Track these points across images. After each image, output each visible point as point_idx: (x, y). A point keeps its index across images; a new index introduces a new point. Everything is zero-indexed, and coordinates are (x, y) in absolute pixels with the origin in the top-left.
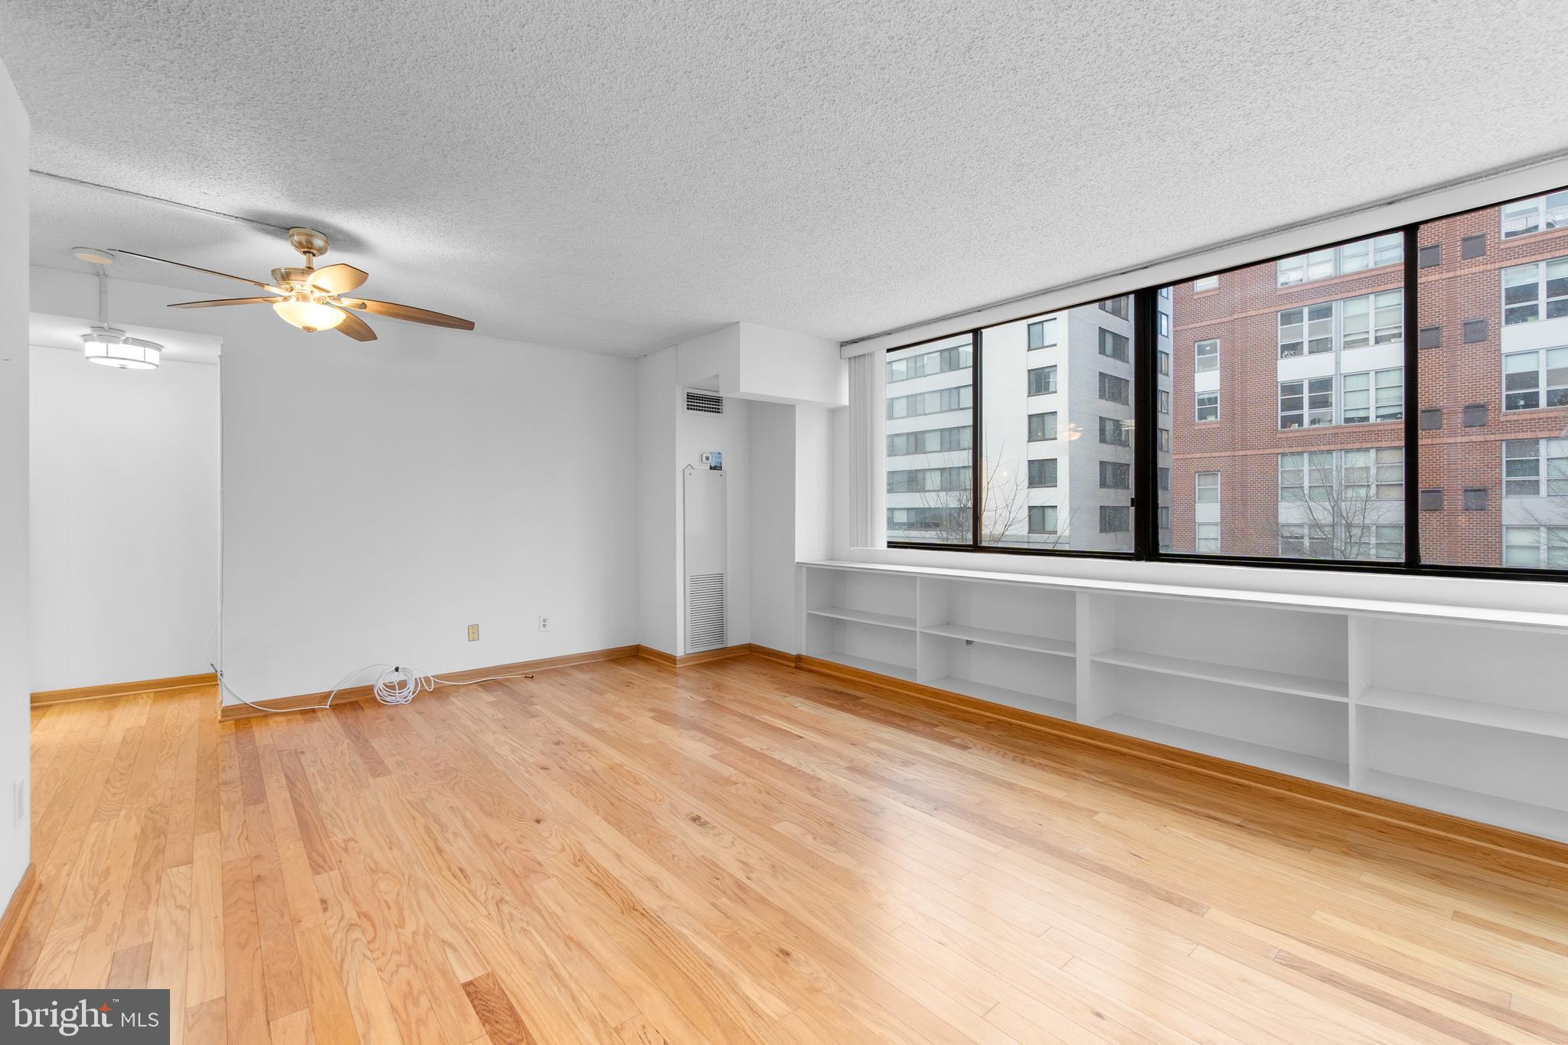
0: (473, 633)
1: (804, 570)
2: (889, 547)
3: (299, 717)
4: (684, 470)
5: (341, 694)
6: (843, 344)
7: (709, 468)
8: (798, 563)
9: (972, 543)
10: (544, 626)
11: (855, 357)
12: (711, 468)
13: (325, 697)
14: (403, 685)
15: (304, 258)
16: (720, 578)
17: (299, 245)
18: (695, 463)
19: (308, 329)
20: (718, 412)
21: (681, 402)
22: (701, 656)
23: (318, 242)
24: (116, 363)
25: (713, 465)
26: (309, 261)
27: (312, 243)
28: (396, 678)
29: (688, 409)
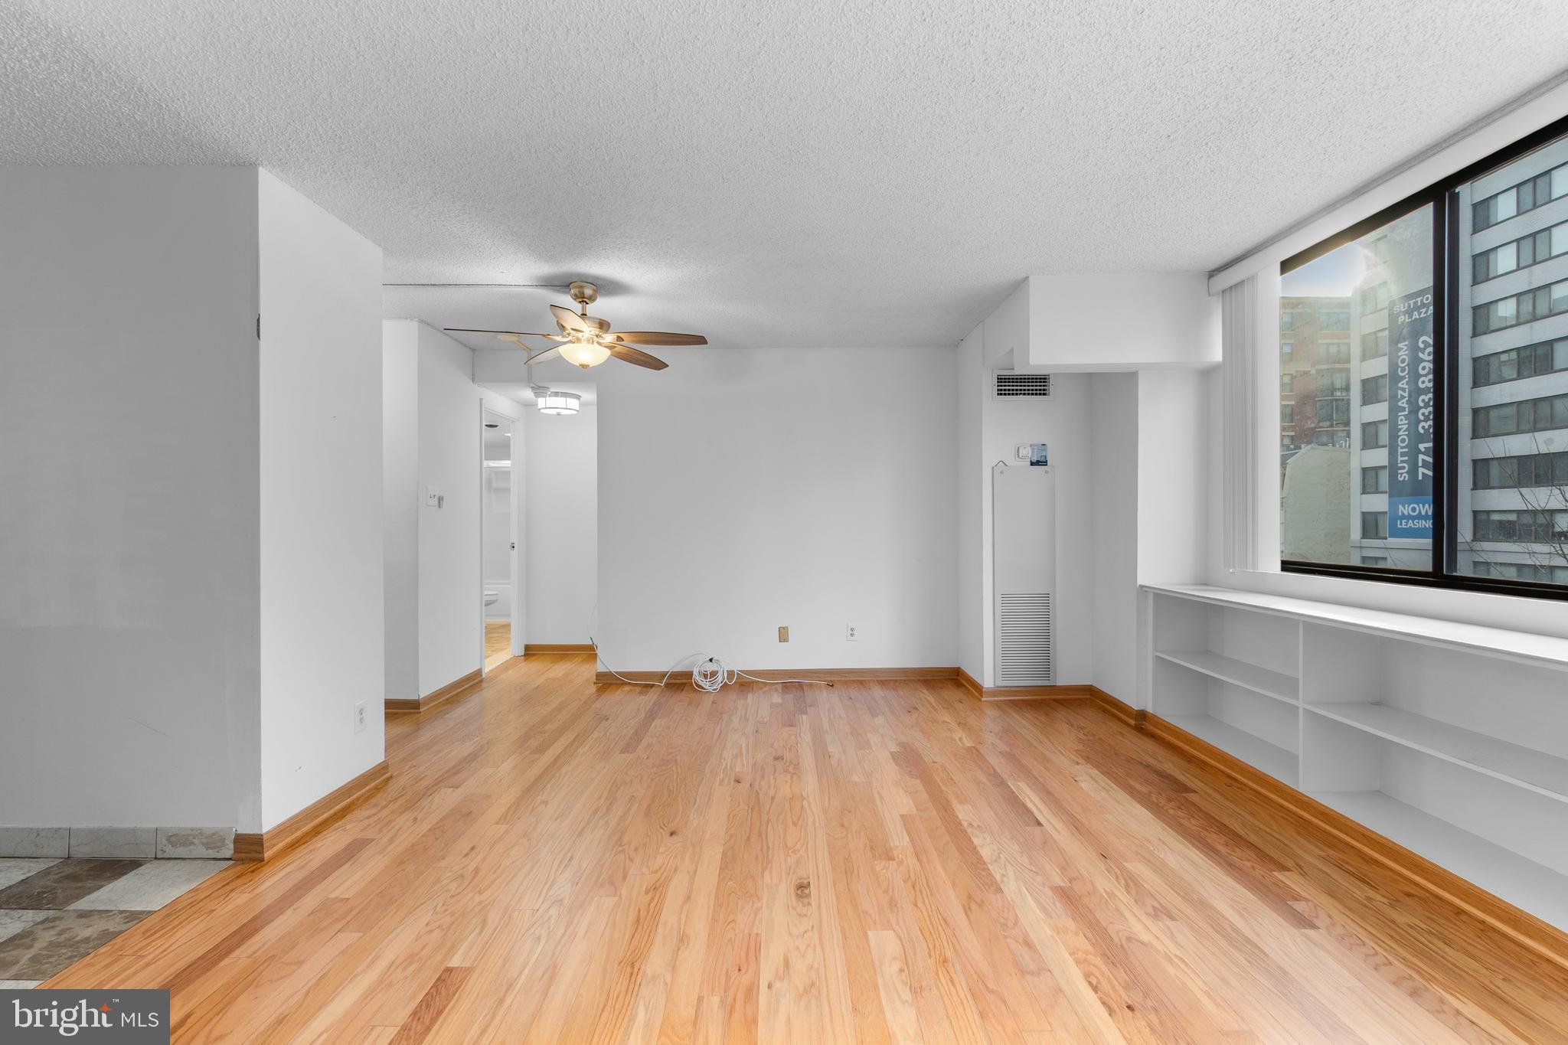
0: (783, 635)
1: (1151, 597)
2: (1284, 569)
3: (638, 689)
4: (993, 468)
5: (675, 675)
6: (1212, 274)
7: (1029, 463)
8: (1142, 587)
9: (1431, 570)
10: (852, 635)
11: (1231, 288)
12: (1032, 464)
13: (663, 675)
14: (714, 674)
15: (580, 305)
16: (1045, 600)
17: (576, 297)
18: (1011, 461)
19: (584, 366)
20: (1044, 394)
21: (990, 386)
22: (1016, 691)
23: (588, 292)
24: (554, 412)
25: (1035, 459)
26: (584, 309)
27: (583, 293)
28: (710, 668)
29: (998, 394)
